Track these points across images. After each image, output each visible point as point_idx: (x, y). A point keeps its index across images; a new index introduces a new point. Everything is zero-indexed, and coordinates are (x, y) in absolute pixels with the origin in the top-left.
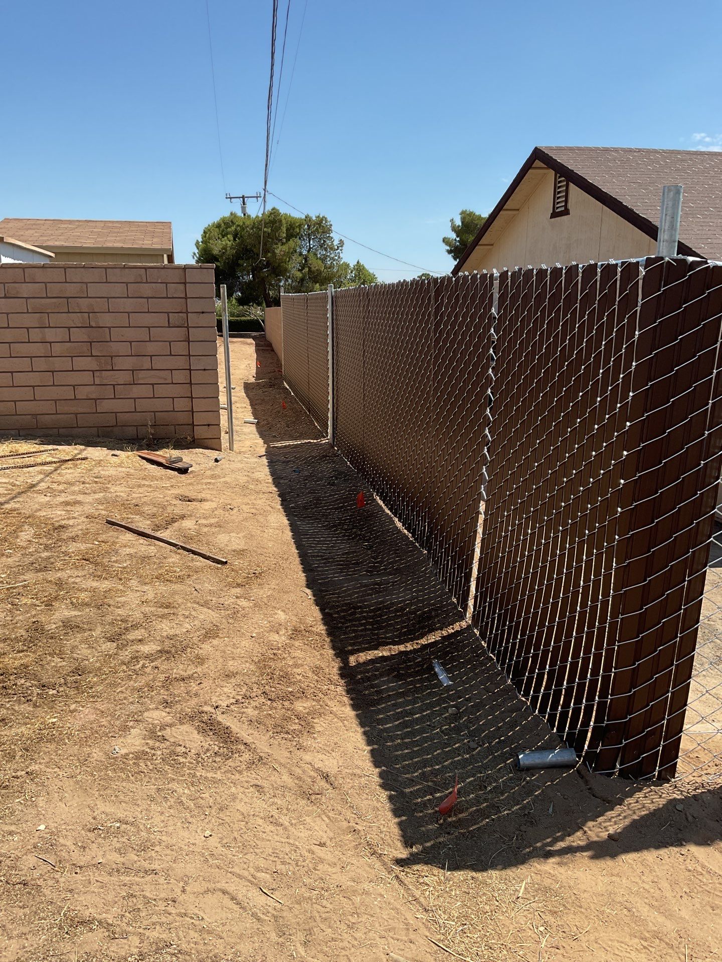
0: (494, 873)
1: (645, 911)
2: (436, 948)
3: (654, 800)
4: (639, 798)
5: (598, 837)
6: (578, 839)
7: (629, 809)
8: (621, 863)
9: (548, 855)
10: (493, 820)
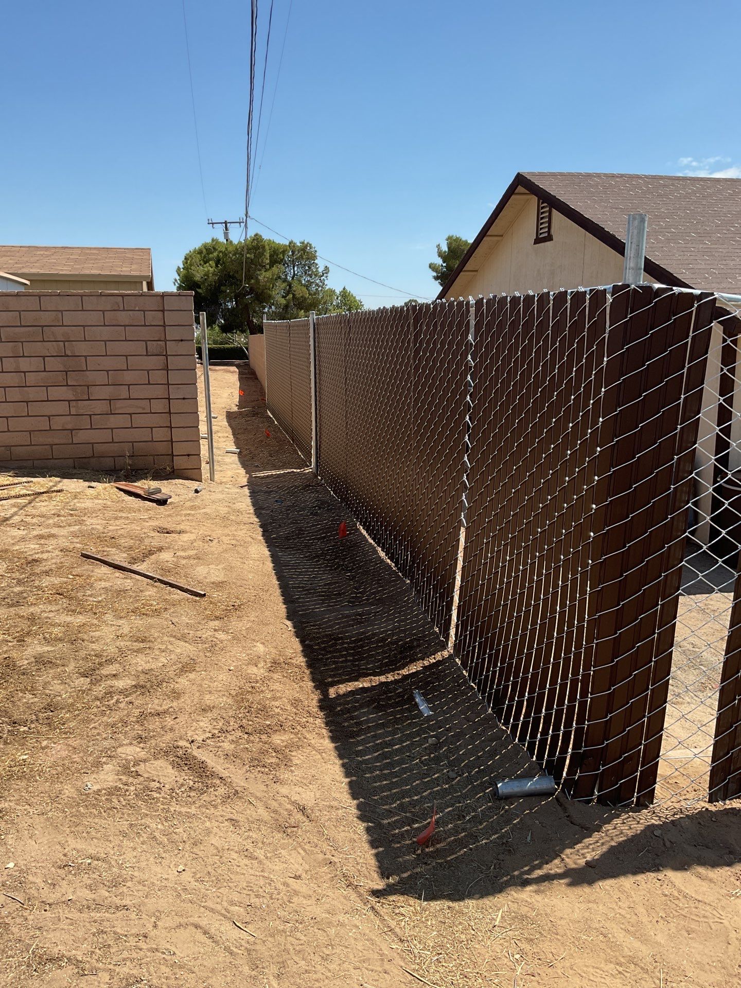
0: (471, 903)
1: (620, 936)
2: (410, 978)
3: (632, 826)
4: (617, 824)
5: (576, 863)
6: (555, 867)
7: (607, 835)
8: (598, 890)
9: (525, 883)
10: (471, 849)
